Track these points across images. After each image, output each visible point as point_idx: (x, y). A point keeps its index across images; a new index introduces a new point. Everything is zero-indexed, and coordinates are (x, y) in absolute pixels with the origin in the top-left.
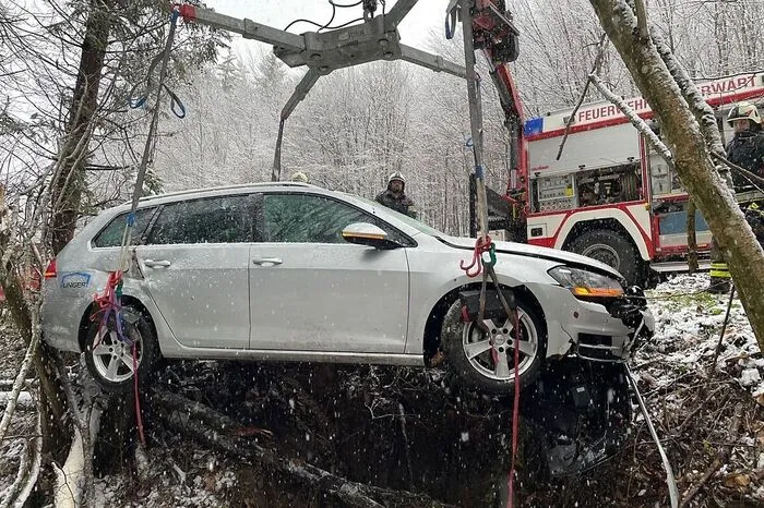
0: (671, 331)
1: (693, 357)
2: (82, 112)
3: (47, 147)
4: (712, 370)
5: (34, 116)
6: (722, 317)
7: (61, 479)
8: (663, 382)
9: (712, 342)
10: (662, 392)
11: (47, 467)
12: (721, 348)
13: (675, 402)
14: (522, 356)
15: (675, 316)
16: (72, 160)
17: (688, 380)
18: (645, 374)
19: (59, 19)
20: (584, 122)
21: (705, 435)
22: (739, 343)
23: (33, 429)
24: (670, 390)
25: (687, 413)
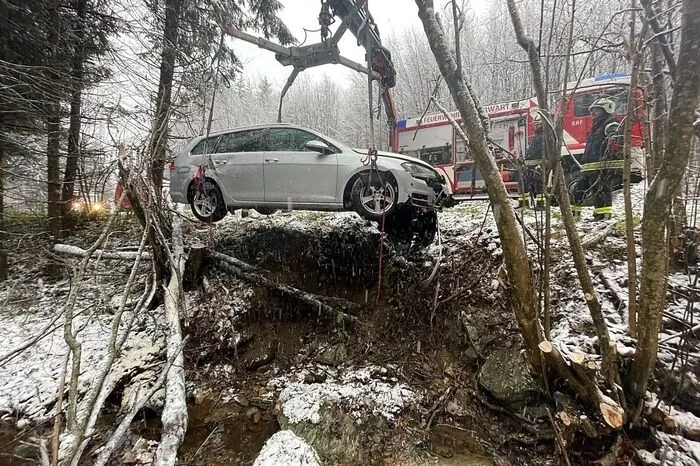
0: (459, 226)
1: (468, 238)
2: (163, 105)
3: (145, 124)
4: (476, 244)
5: (137, 107)
6: (482, 220)
7: (167, 292)
8: (454, 249)
9: (477, 231)
10: (452, 253)
11: (160, 287)
12: (481, 234)
13: (458, 258)
14: (387, 203)
15: (462, 219)
16: (159, 132)
17: (465, 248)
18: (446, 246)
19: (145, 51)
20: (426, 123)
21: (469, 272)
22: (489, 231)
23: (151, 269)
24: (456, 253)
25: (462, 263)
